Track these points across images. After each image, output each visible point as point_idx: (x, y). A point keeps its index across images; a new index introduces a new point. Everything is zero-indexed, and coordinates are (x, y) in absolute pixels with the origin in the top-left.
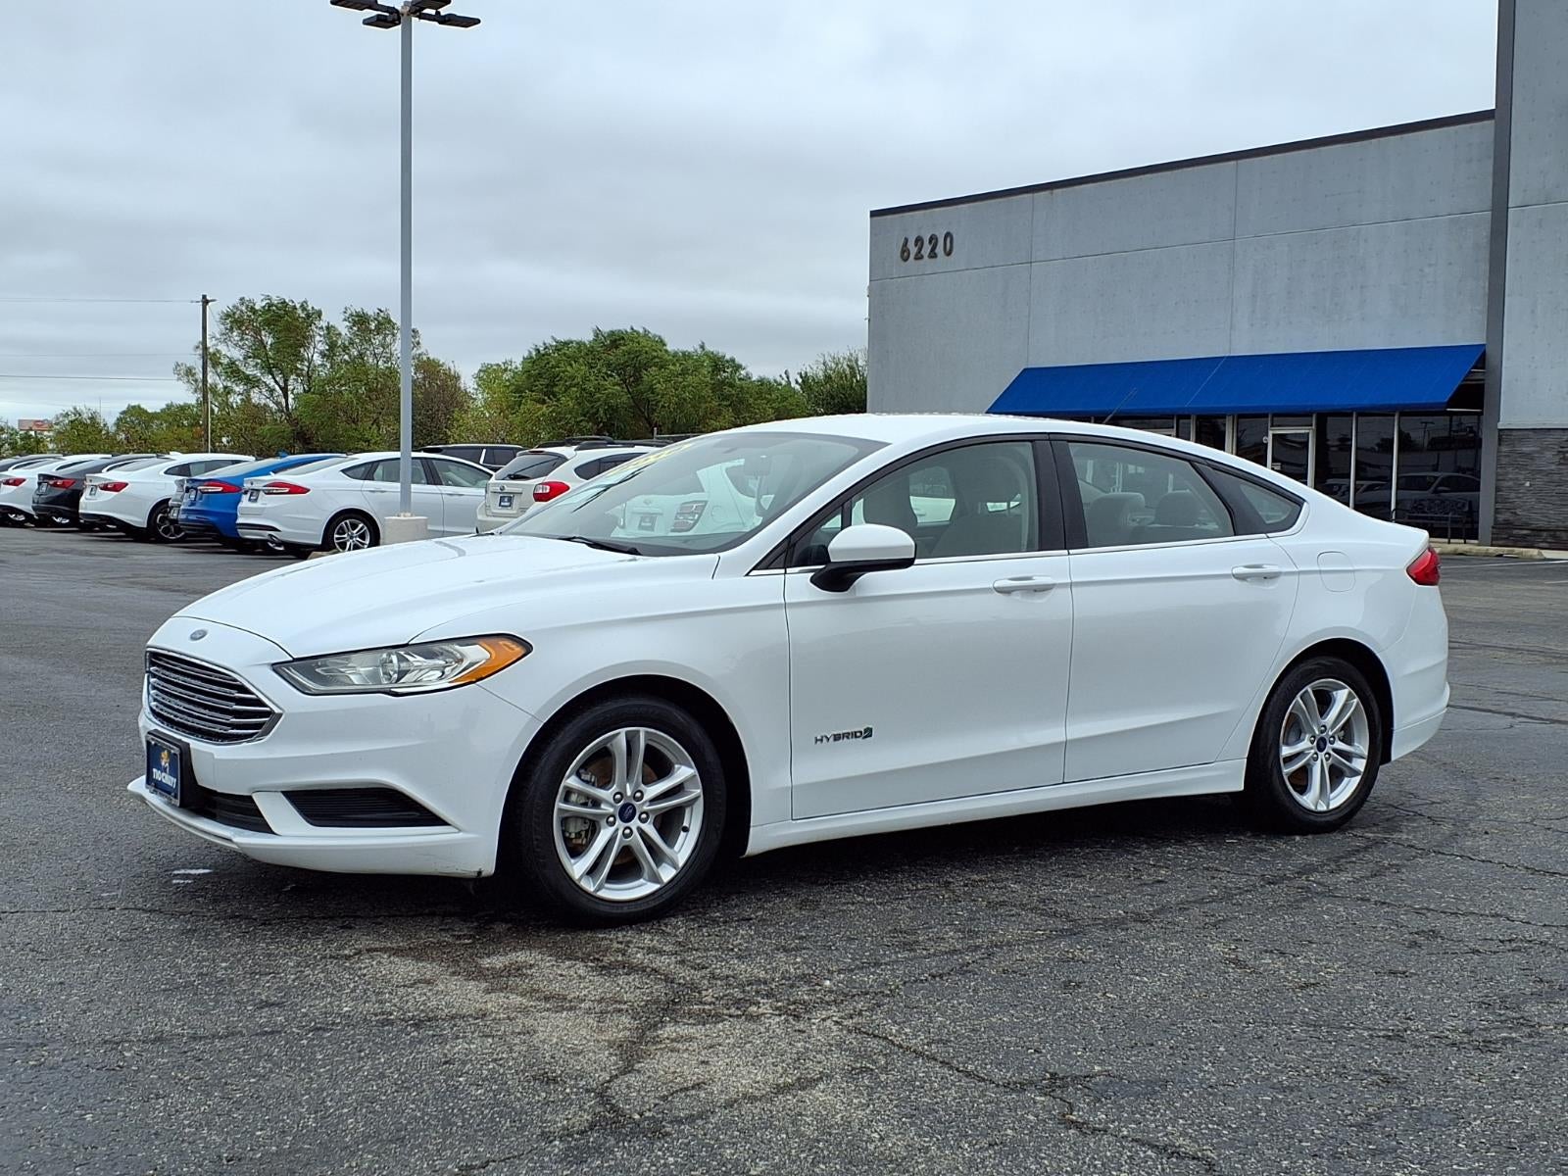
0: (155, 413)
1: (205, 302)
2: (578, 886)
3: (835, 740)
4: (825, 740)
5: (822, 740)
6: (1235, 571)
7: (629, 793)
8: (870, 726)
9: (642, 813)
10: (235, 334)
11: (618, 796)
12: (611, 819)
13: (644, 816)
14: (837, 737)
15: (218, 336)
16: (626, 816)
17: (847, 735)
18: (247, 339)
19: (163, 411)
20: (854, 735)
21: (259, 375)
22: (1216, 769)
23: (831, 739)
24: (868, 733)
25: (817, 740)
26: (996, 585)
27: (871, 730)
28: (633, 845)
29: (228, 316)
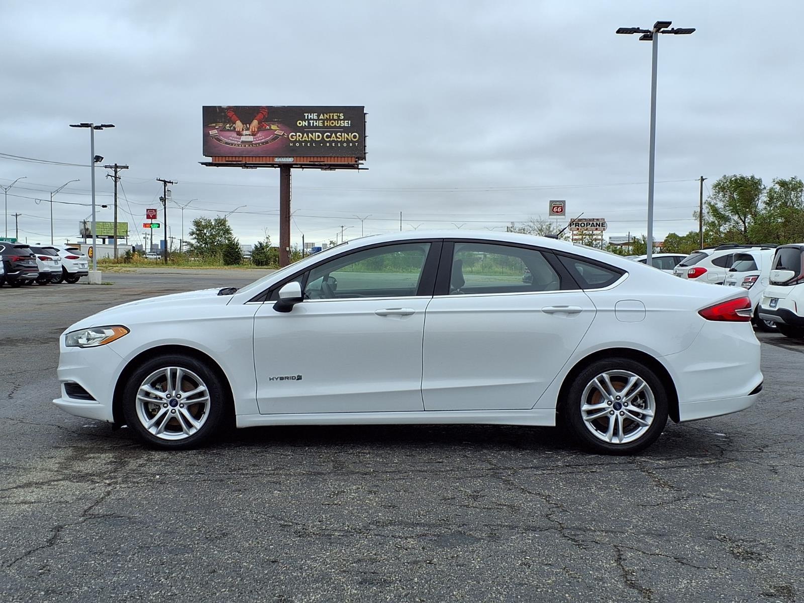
0: (683, 237)
1: (702, 180)
2: (147, 431)
3: (280, 379)
4: (275, 379)
5: (273, 379)
6: (543, 309)
7: (174, 395)
8: (300, 375)
9: (181, 404)
10: (720, 195)
11: (169, 396)
12: (165, 405)
13: (182, 405)
14: (282, 379)
15: (712, 196)
16: (173, 404)
17: (288, 378)
18: (726, 197)
19: (688, 236)
20: (293, 378)
21: (730, 215)
22: (532, 412)
23: (279, 379)
24: (299, 378)
25: (270, 379)
26: (376, 312)
27: (301, 376)
28: (176, 417)
29: (716, 186)
